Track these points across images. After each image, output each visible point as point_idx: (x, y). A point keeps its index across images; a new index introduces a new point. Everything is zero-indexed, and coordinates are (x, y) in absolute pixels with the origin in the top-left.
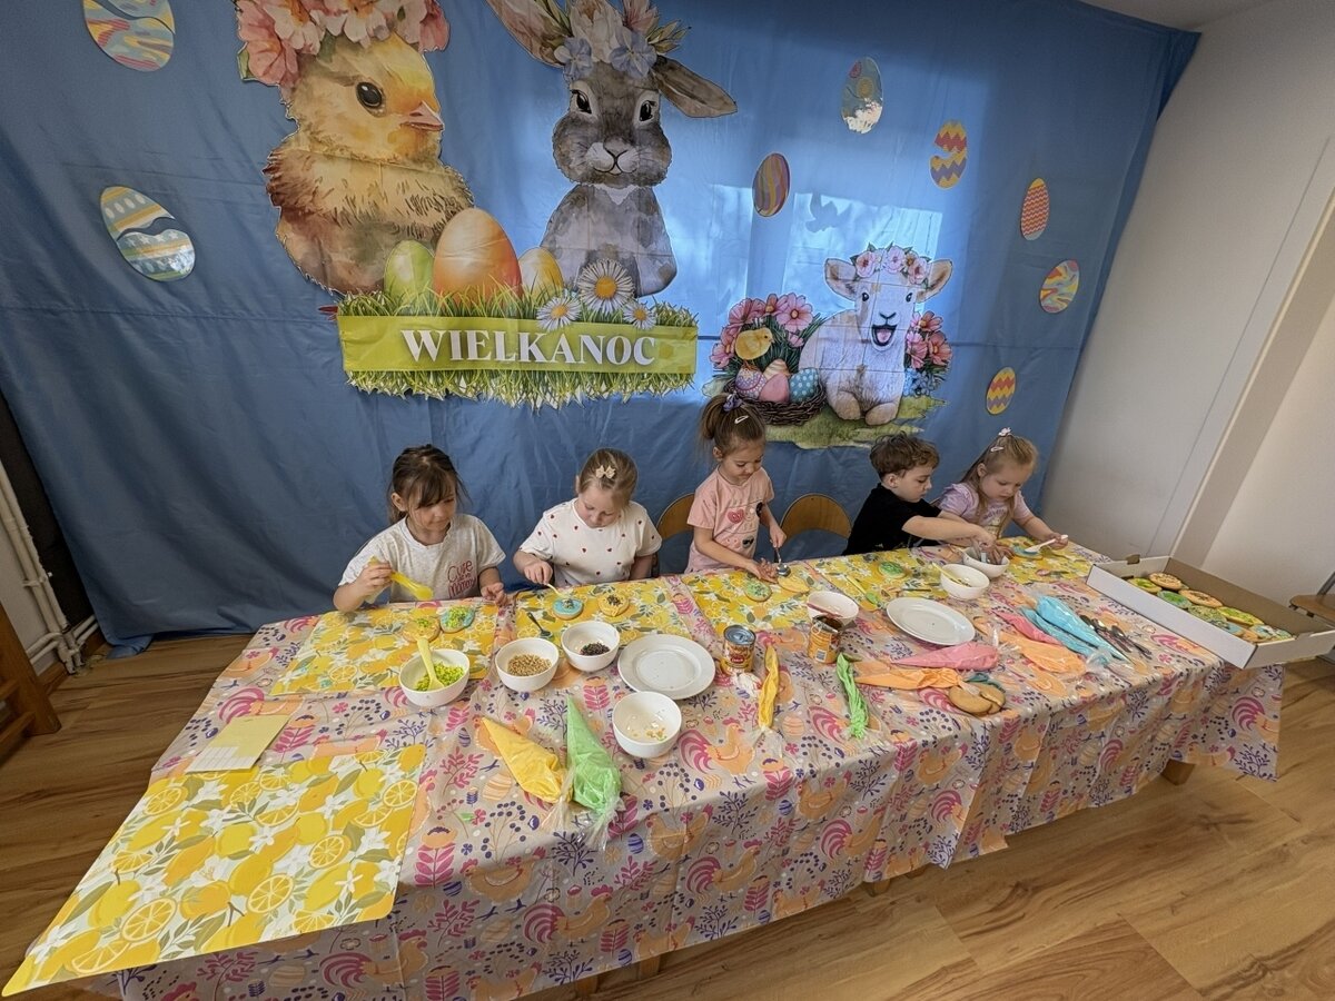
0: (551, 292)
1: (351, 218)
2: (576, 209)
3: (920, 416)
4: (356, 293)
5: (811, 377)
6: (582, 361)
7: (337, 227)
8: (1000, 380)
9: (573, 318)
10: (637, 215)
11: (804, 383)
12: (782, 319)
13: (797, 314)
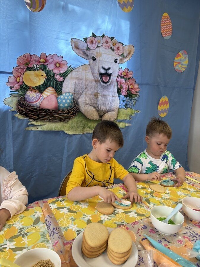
3: (128, 118)
5: (70, 97)
8: (162, 101)
11: (66, 100)
12: (51, 67)
13: (59, 65)
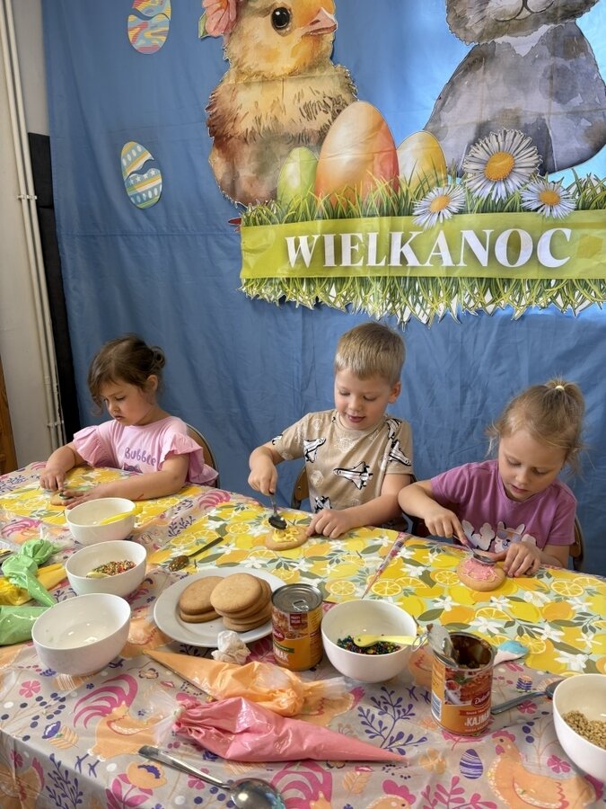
0: (432, 182)
1: (257, 135)
2: (470, 76)
4: (254, 204)
6: (462, 264)
7: (246, 146)
9: (454, 210)
10: (551, 61)
